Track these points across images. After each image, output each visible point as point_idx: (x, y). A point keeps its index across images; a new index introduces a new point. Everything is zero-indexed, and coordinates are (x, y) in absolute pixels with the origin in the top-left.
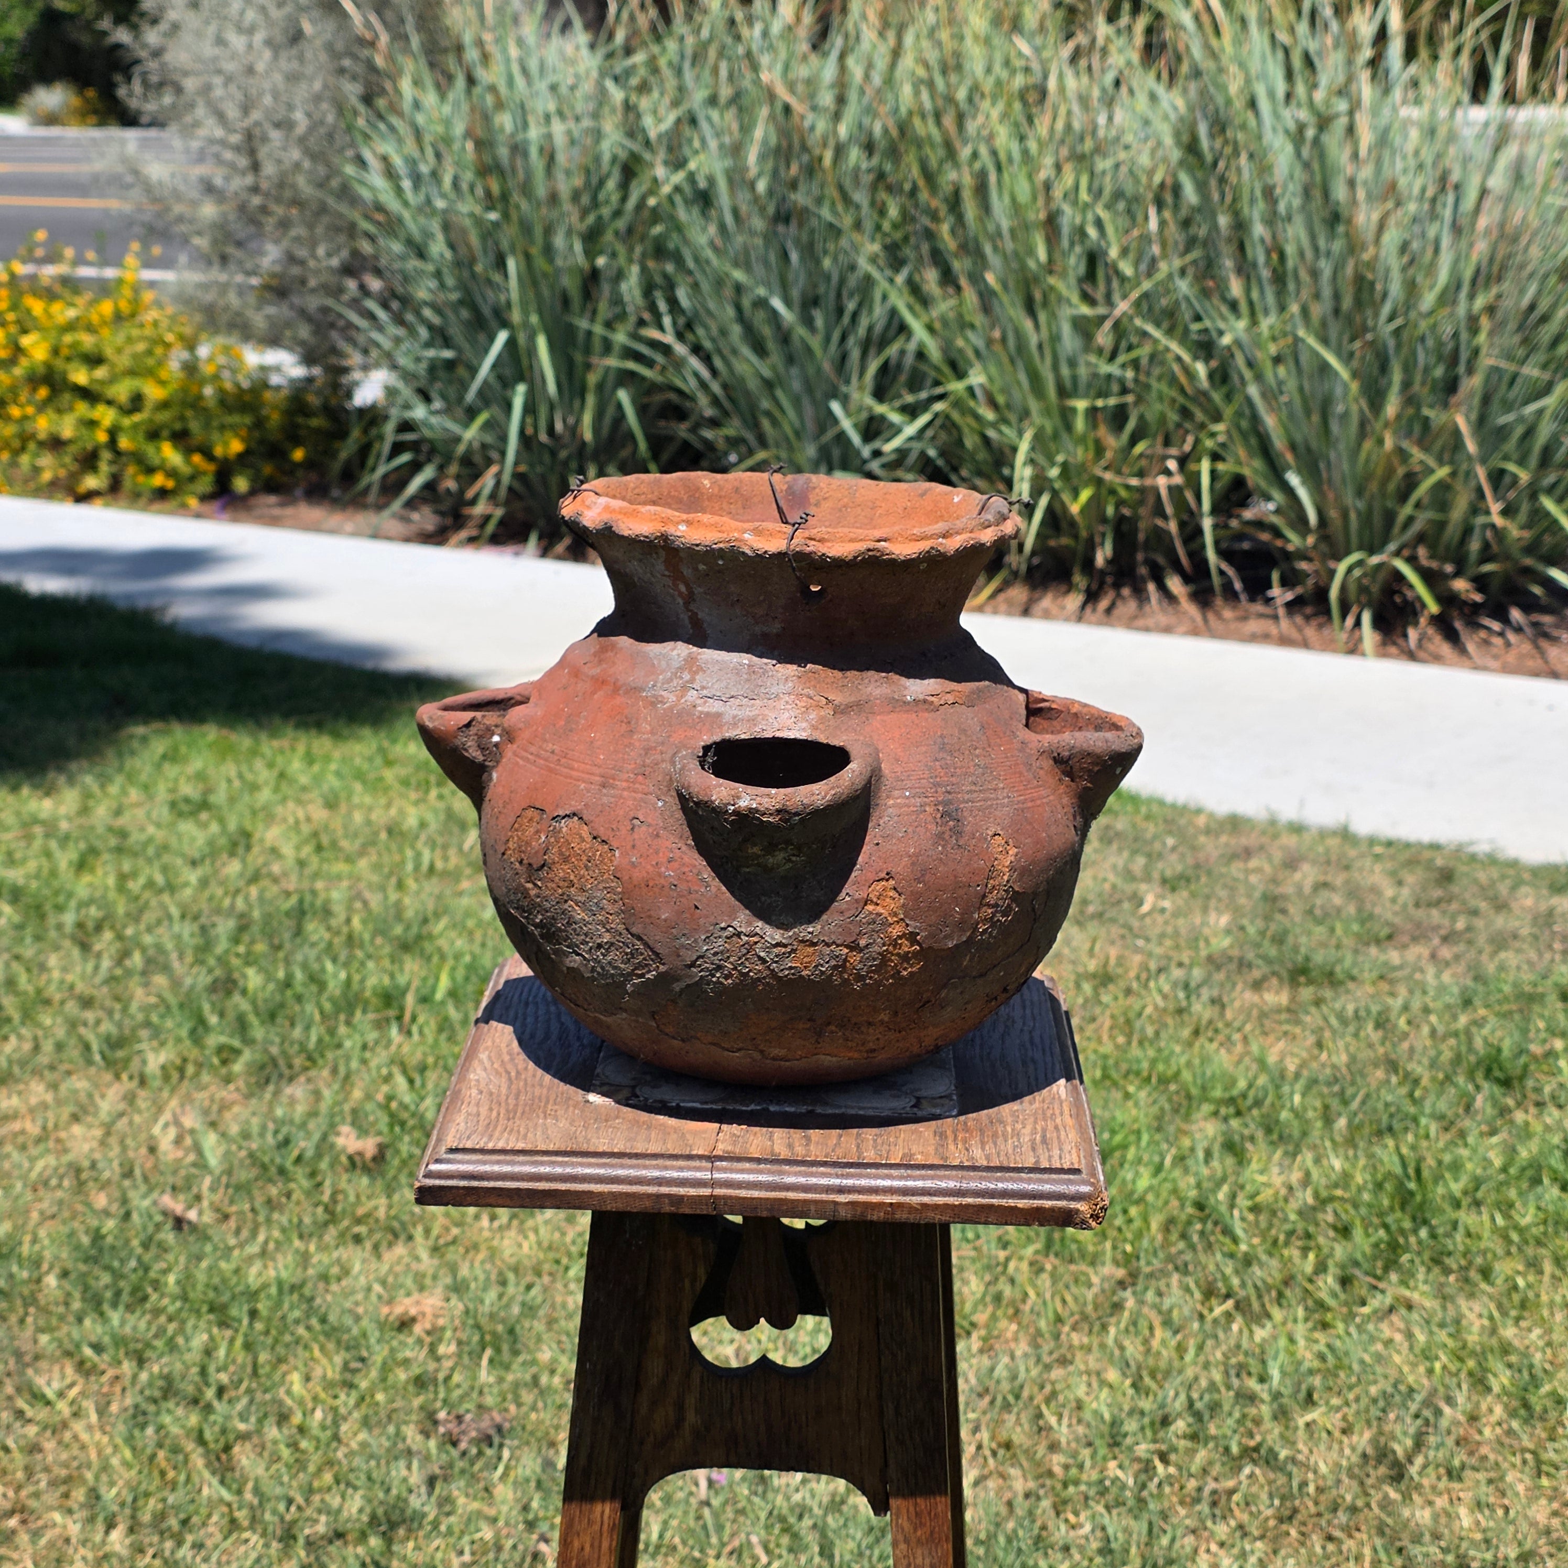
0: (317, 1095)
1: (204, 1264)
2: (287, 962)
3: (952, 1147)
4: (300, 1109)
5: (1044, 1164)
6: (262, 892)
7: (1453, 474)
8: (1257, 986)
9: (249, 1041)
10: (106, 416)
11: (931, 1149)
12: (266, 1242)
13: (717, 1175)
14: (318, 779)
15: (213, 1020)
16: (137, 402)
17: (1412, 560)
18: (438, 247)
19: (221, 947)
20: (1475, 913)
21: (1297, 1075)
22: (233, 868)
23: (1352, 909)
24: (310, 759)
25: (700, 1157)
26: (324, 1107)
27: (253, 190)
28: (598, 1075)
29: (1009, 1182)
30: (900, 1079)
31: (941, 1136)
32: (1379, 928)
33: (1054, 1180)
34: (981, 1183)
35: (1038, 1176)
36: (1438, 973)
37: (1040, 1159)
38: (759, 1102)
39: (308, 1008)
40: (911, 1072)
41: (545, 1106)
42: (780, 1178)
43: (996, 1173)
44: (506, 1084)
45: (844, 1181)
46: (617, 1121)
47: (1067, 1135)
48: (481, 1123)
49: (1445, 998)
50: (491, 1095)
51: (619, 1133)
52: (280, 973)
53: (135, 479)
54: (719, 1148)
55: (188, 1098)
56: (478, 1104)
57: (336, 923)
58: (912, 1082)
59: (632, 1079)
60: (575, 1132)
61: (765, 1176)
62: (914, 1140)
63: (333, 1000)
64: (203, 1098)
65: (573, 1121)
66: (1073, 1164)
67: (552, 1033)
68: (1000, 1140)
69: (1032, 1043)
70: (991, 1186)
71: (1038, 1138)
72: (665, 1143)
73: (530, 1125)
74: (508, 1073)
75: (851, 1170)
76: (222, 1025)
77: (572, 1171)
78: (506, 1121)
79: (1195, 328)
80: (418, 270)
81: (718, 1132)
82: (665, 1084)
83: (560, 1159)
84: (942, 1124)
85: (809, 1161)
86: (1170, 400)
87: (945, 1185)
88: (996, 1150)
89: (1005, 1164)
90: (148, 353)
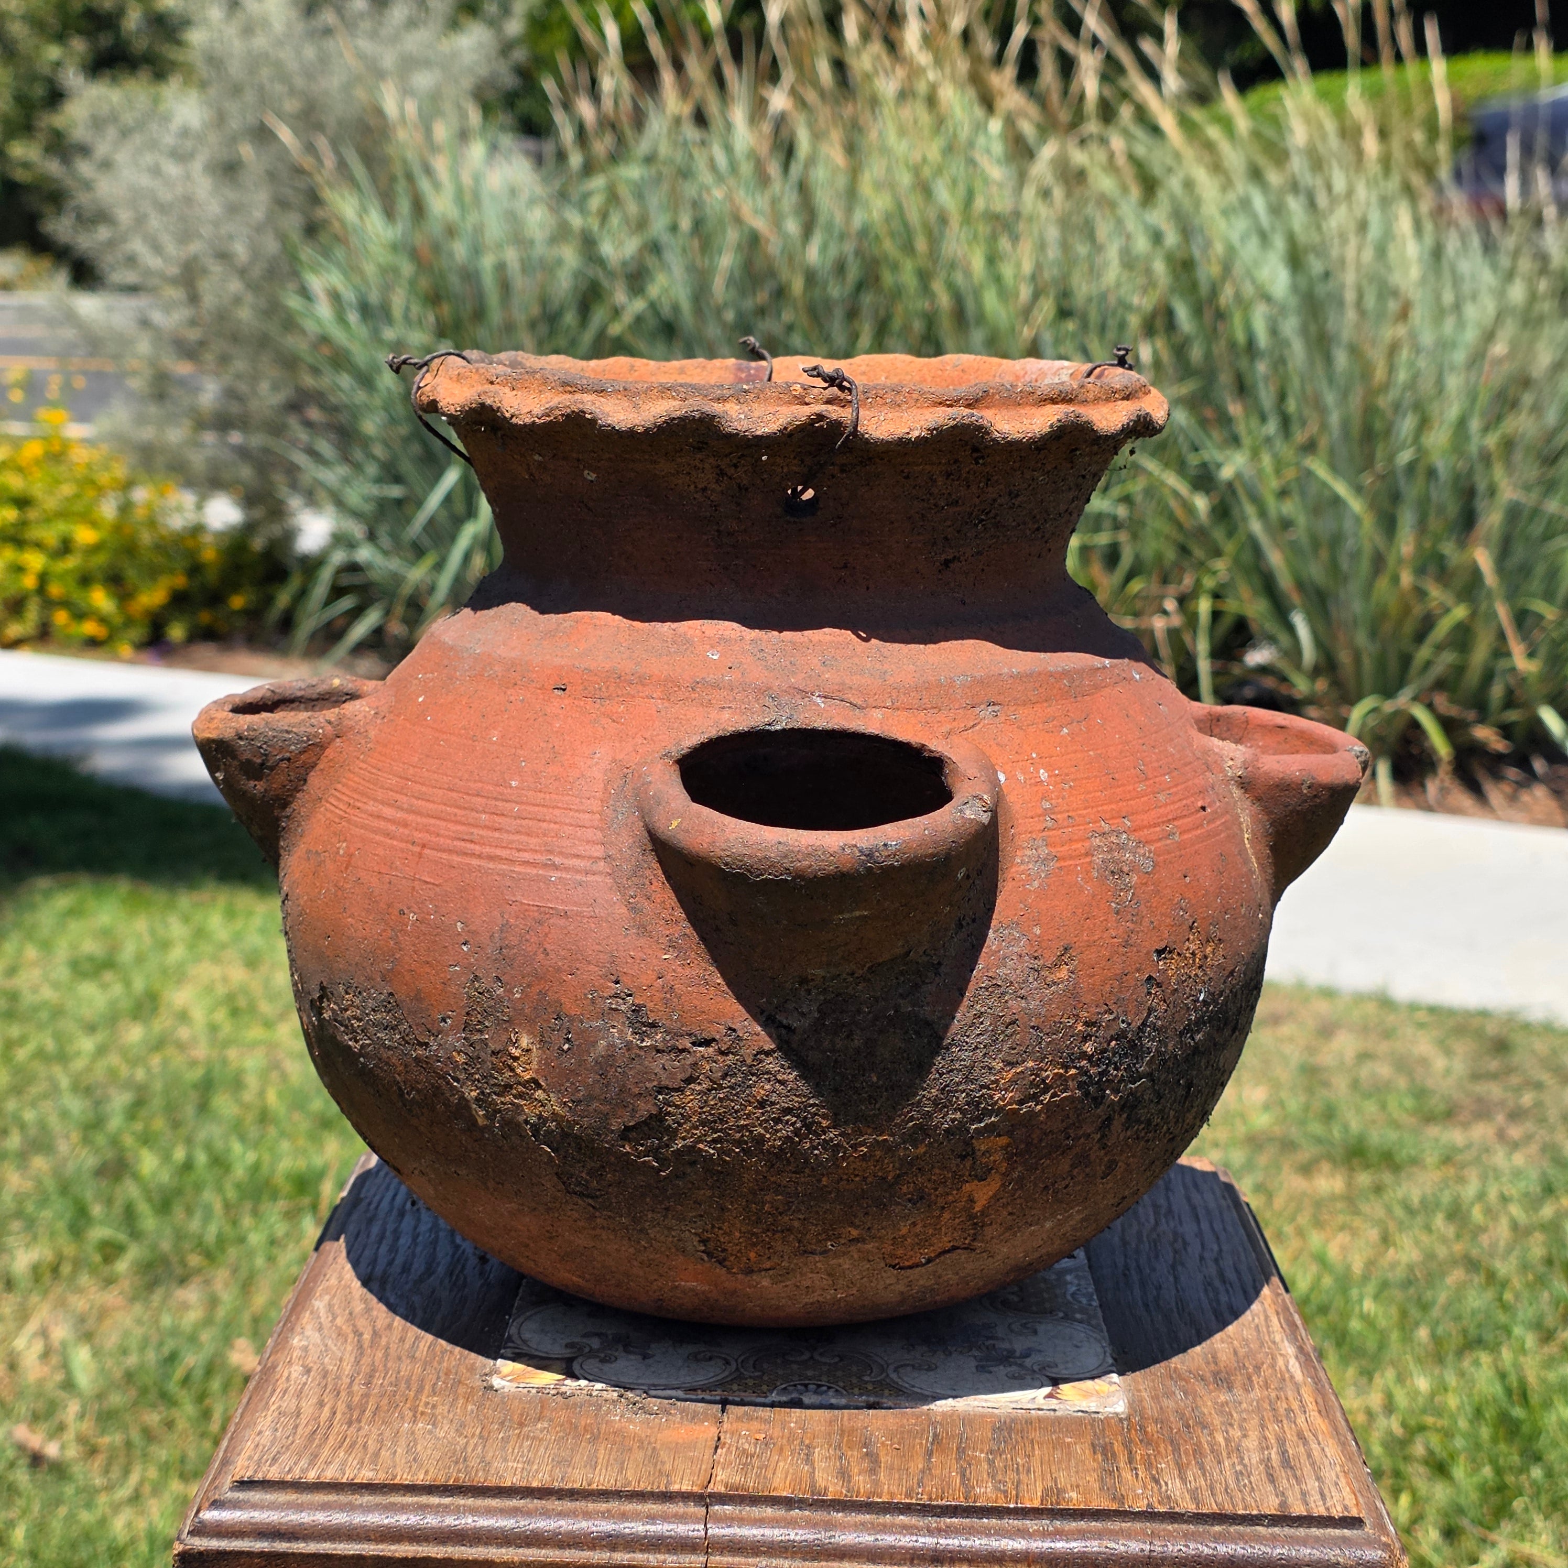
1: (63, 1511)
2: (189, 1141)
3: (1127, 1475)
4: (193, 1316)
5: (1298, 1509)
6: (165, 1063)
7: (1473, 614)
8: (1306, 1170)
9: (136, 1235)
10: (35, 561)
11: (1092, 1479)
12: (141, 1483)
13: (715, 1531)
14: (237, 937)
15: (97, 1210)
16: (66, 547)
17: (1430, 707)
18: (387, 382)
19: (115, 1122)
20: (1538, 1086)
21: (1366, 1278)
22: (134, 1034)
23: (1402, 1083)
24: (230, 914)
25: (685, 1497)
26: (221, 1313)
27: (193, 323)
28: (510, 1339)
29: (1236, 1544)
30: (1019, 1344)
31: (1104, 1454)
32: (1436, 1104)
33: (1317, 1539)
34: (1187, 1546)
35: (1287, 1531)
36: (1509, 1155)
37: (1287, 1498)
38: (785, 1389)
39: (208, 1195)
40: (1035, 1332)
41: (416, 1397)
42: (828, 1534)
43: (1213, 1525)
44: (353, 1355)
45: (942, 1541)
46: (539, 1426)
47: (1323, 1450)
48: (300, 1430)
49: (1522, 1185)
50: (324, 1377)
51: (542, 1450)
52: (179, 1154)
53: (66, 626)
54: (719, 1478)
55: (61, 1303)
56: (299, 1395)
57: (248, 1096)
58: (1040, 1351)
59: (567, 1346)
60: (465, 1448)
61: (800, 1532)
62: (1060, 1462)
63: (238, 1186)
64: (79, 1303)
65: (463, 1425)
66: (1346, 1508)
67: (438, 1264)
68: (1209, 1461)
69: (1223, 1280)
70: (1206, 1551)
71: (1274, 1456)
72: (622, 1468)
73: (387, 1433)
74: (358, 1334)
75: (954, 1520)
76: (107, 1215)
77: (457, 1522)
78: (345, 1427)
79: (1193, 460)
80: (366, 405)
81: (717, 1448)
82: (623, 1354)
83: (435, 1500)
84: (1103, 1430)
85: (878, 1503)
86: (1167, 537)
87: (1122, 1548)
88: (1206, 1480)
89: (1228, 1509)
90: (77, 496)
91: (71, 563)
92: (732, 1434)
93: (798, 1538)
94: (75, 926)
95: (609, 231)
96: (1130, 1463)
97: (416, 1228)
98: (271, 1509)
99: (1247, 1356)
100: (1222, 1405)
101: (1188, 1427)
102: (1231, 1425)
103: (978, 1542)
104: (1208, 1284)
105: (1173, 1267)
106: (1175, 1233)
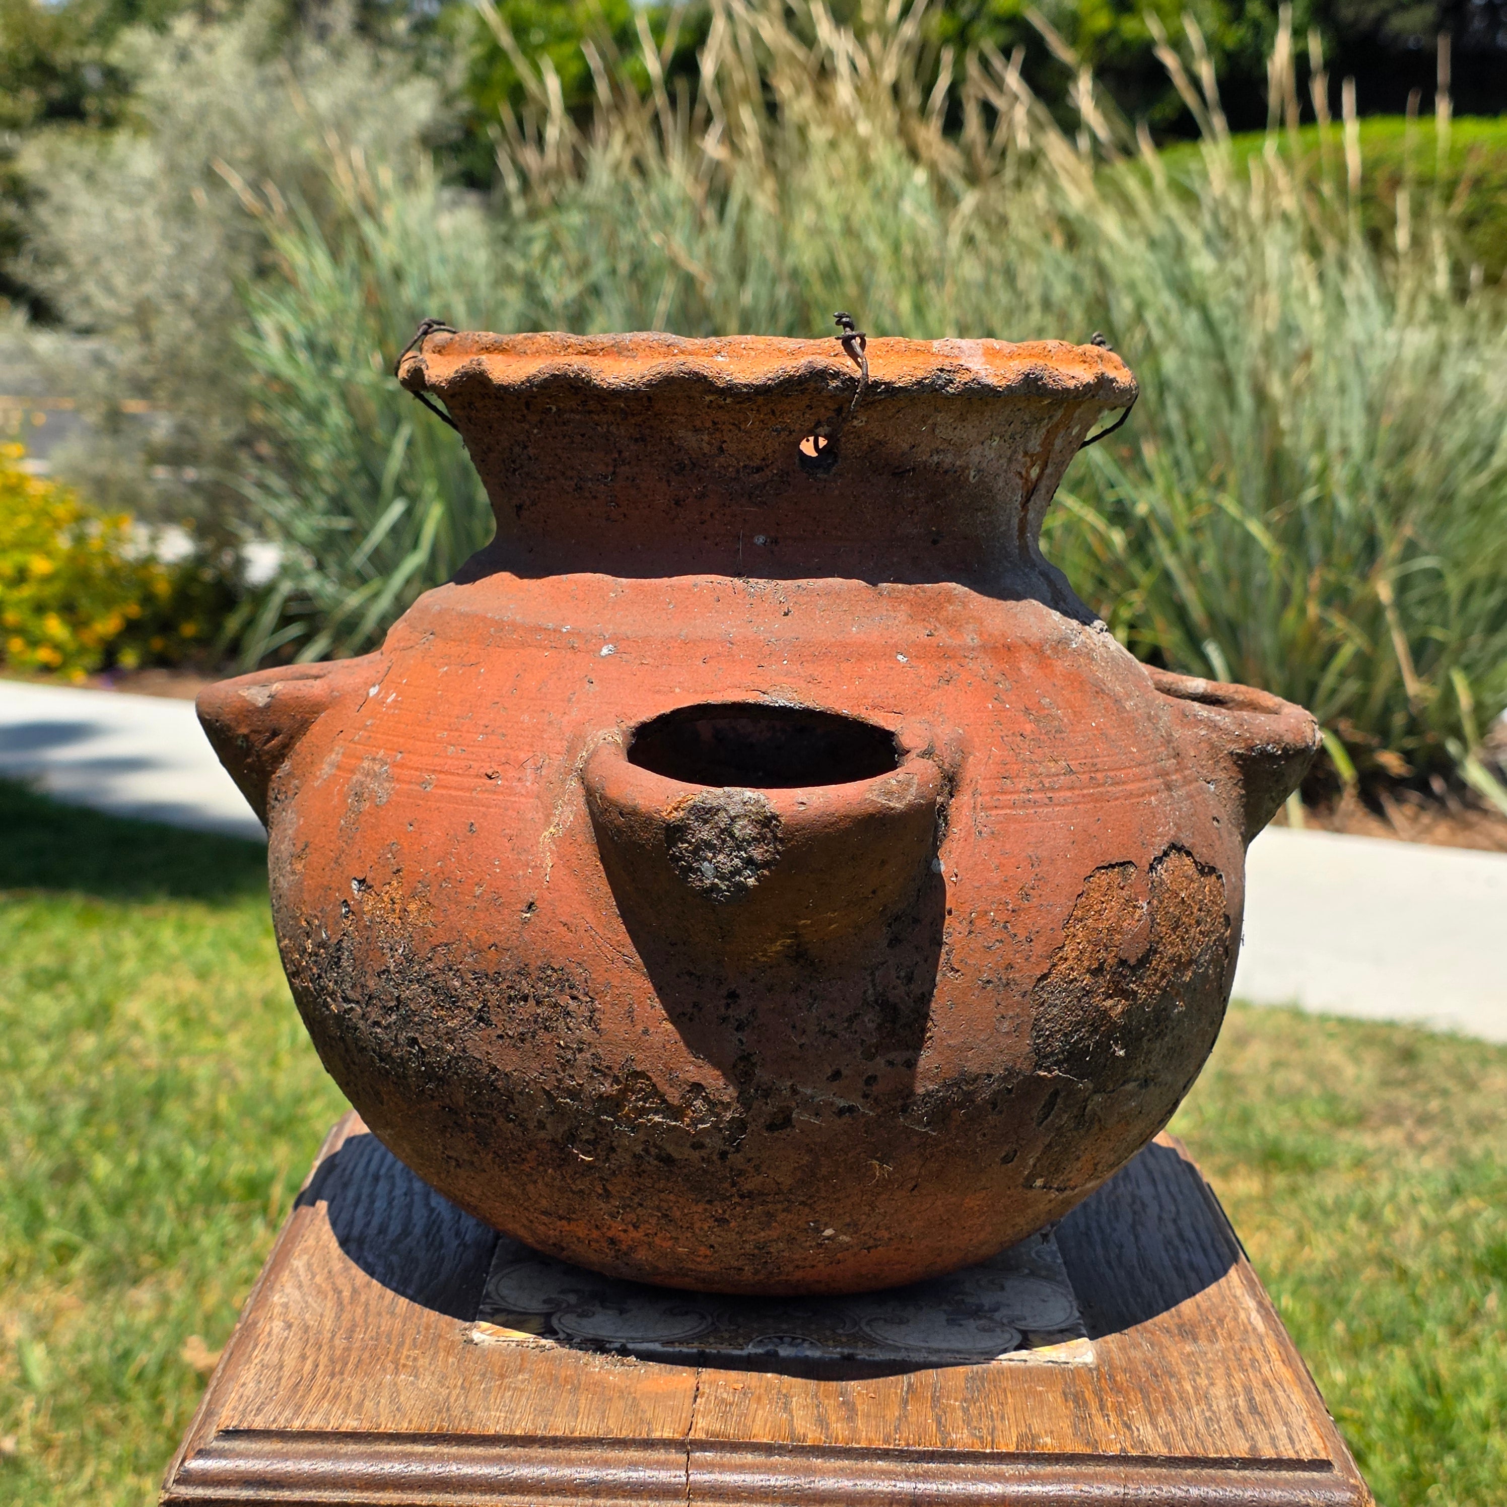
0: (165, 1301)
2: (142, 1146)
3: (1099, 1421)
4: (145, 1316)
5: (1268, 1453)
6: (118, 1071)
7: (1373, 645)
9: (90, 1236)
11: (1065, 1425)
12: (96, 1476)
13: (698, 1477)
14: (188, 951)
15: (51, 1212)
16: (21, 576)
17: (1336, 733)
18: (335, 416)
19: (69, 1129)
20: (1445, 1093)
22: (88, 1043)
24: (181, 929)
25: (667, 1444)
26: (173, 1312)
27: (145, 360)
28: (488, 1295)
29: (1208, 1487)
30: (987, 1300)
31: (1076, 1401)
32: (1348, 1109)
33: (1287, 1482)
34: (1160, 1489)
35: (1258, 1474)
36: (1418, 1157)
37: (1256, 1442)
38: (761, 1341)
39: (161, 1198)
40: (1002, 1288)
41: (397, 1351)
42: (808, 1480)
43: (1185, 1468)
44: (334, 1311)
45: (920, 1486)
46: (520, 1377)
47: (1289, 1396)
48: (283, 1381)
49: (1431, 1186)
50: (306, 1332)
51: (524, 1400)
52: (132, 1159)
53: (21, 653)
54: (699, 1426)
55: (16, 1303)
56: (281, 1348)
57: (200, 1103)
58: (1008, 1305)
59: (545, 1302)
60: (448, 1398)
61: (780, 1478)
62: (1033, 1410)
63: (190, 1190)
64: (34, 1303)
65: (445, 1377)
66: (1315, 1451)
67: (415, 1225)
68: (1178, 1407)
69: (1183, 1239)
70: (1180, 1494)
71: (1241, 1403)
72: (604, 1417)
73: (370, 1384)
74: (338, 1292)
75: (931, 1465)
76: (61, 1218)
77: (441, 1470)
78: (328, 1379)
79: (1110, 497)
80: (316, 441)
81: (696, 1397)
82: (600, 1309)
83: (419, 1448)
84: (1074, 1379)
85: (856, 1449)
86: (1085, 570)
87: (1098, 1492)
88: (1176, 1426)
89: (1200, 1453)
90: (33, 527)
91: (27, 591)
92: (711, 1383)
93: (778, 1483)
94: (29, 940)
95: (551, 275)
96: (1102, 1410)
97: (391, 1192)
98: (257, 1458)
99: (1209, 1309)
100: (1189, 1355)
101: (1156, 1376)
102: (1198, 1374)
103: (955, 1487)
104: (1168, 1242)
105: (1133, 1227)
106: (1134, 1196)
